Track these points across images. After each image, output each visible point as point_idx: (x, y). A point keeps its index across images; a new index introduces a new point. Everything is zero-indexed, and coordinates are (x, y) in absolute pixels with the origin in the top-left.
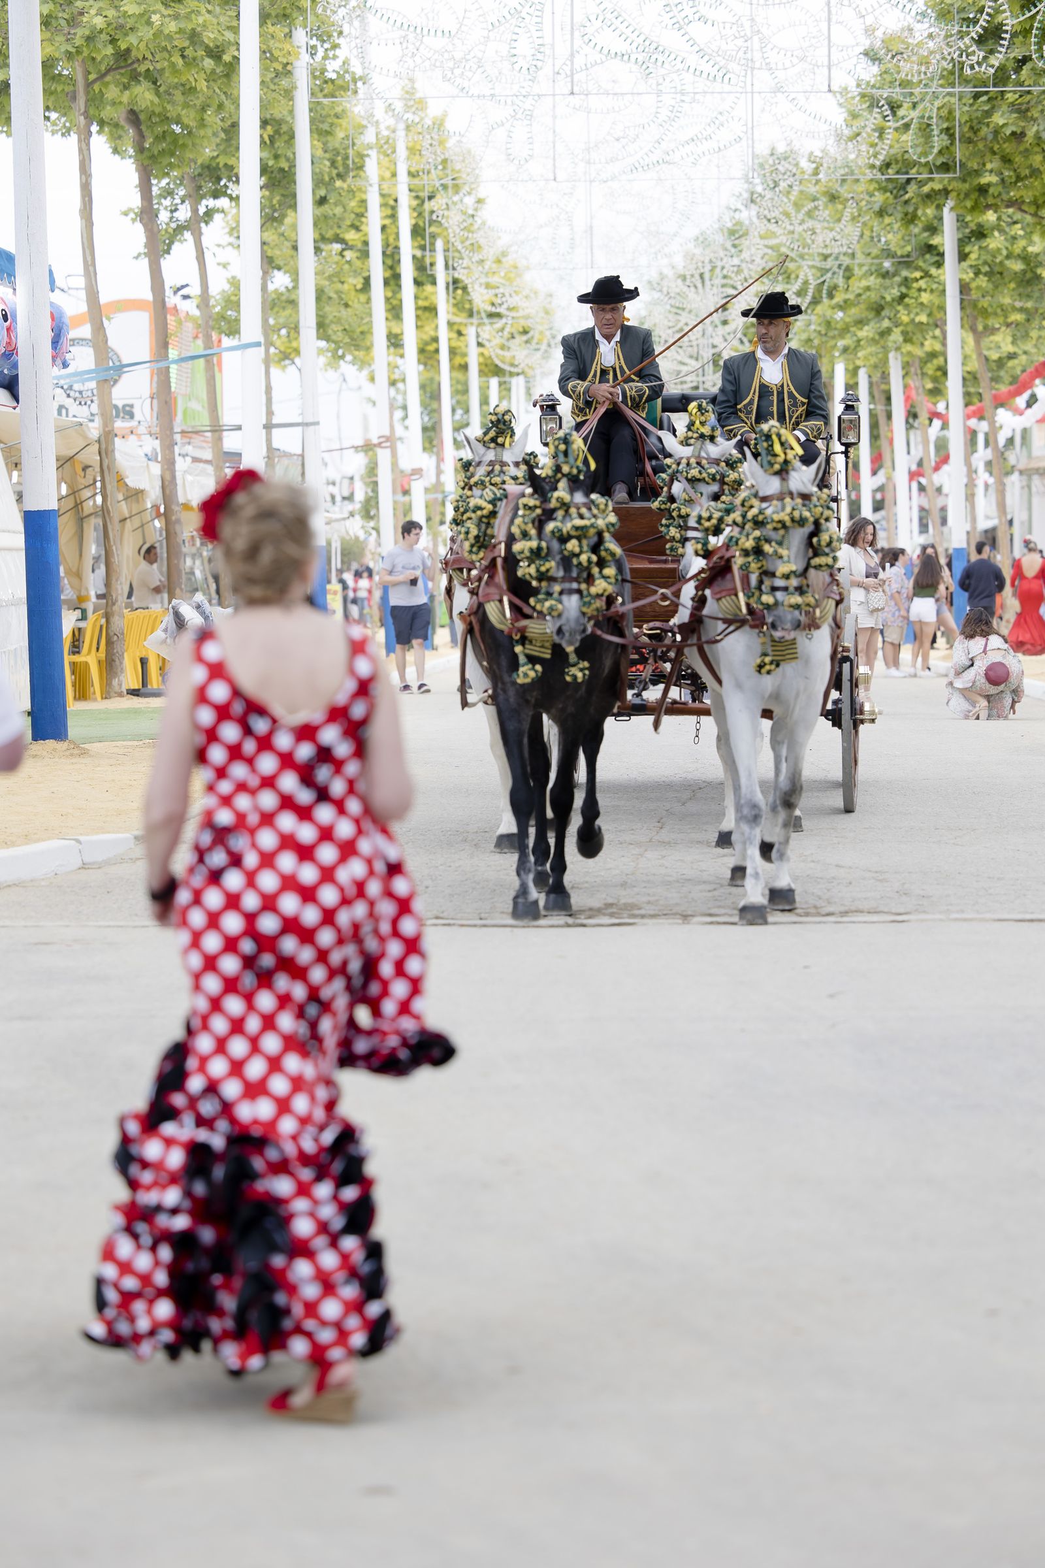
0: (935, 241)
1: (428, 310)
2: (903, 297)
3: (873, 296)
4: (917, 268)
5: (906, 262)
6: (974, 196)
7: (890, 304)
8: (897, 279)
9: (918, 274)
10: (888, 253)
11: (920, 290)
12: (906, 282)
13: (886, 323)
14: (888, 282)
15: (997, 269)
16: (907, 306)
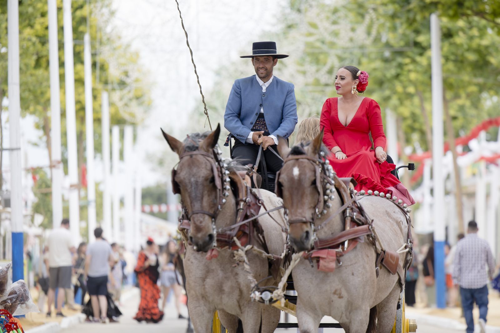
0: (421, 39)
1: (79, 82)
2: (397, 76)
3: (379, 74)
4: (408, 57)
5: (400, 53)
6: (455, 7)
7: (390, 80)
8: (394, 64)
9: (407, 61)
10: (388, 45)
11: (409, 71)
12: (400, 66)
13: (387, 93)
14: (388, 65)
15: (460, 58)
16: (401, 82)
